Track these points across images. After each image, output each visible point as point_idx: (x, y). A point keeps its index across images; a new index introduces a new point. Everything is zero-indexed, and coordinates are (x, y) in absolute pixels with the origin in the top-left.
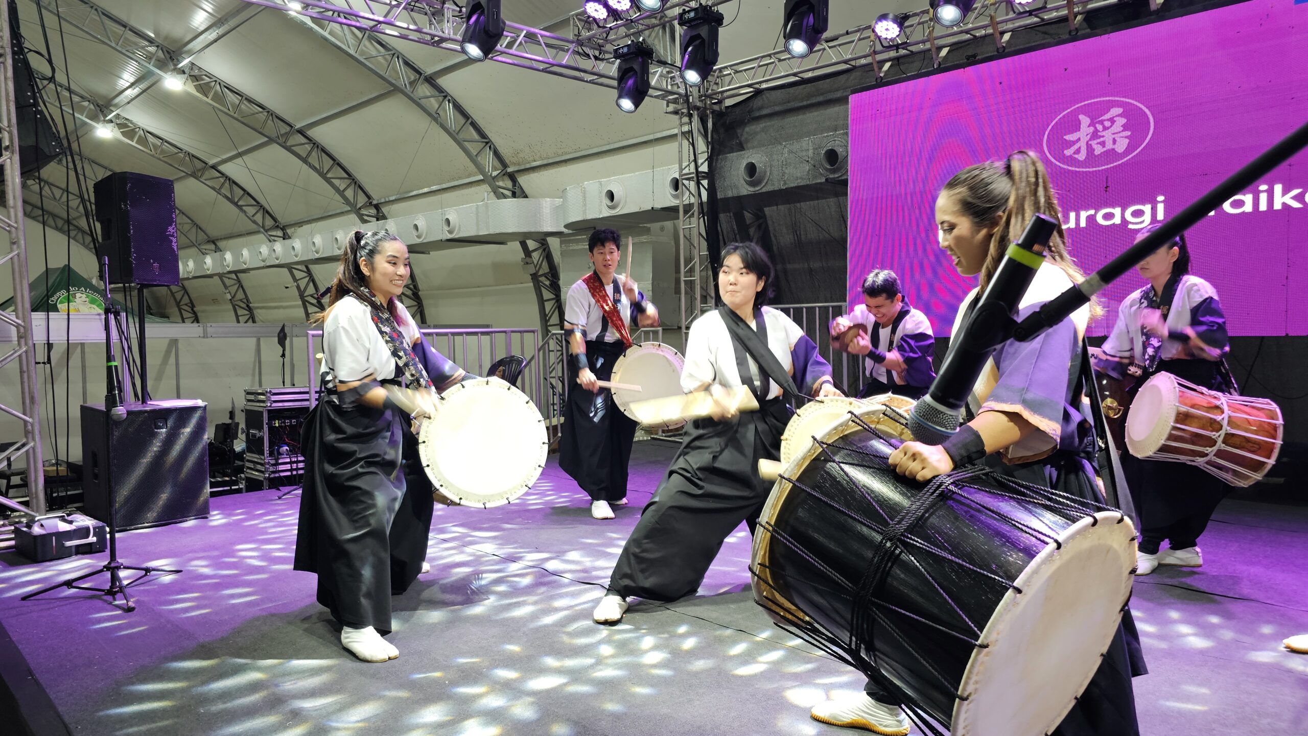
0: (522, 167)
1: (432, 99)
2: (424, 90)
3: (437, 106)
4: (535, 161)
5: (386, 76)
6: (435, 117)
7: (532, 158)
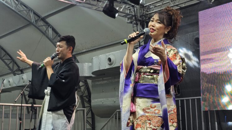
0: (78, 53)
1: (44, 27)
2: (41, 23)
3: (45, 29)
4: (83, 50)
5: (26, 18)
6: (44, 33)
7: (82, 49)
